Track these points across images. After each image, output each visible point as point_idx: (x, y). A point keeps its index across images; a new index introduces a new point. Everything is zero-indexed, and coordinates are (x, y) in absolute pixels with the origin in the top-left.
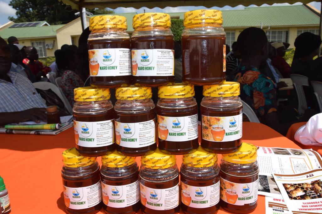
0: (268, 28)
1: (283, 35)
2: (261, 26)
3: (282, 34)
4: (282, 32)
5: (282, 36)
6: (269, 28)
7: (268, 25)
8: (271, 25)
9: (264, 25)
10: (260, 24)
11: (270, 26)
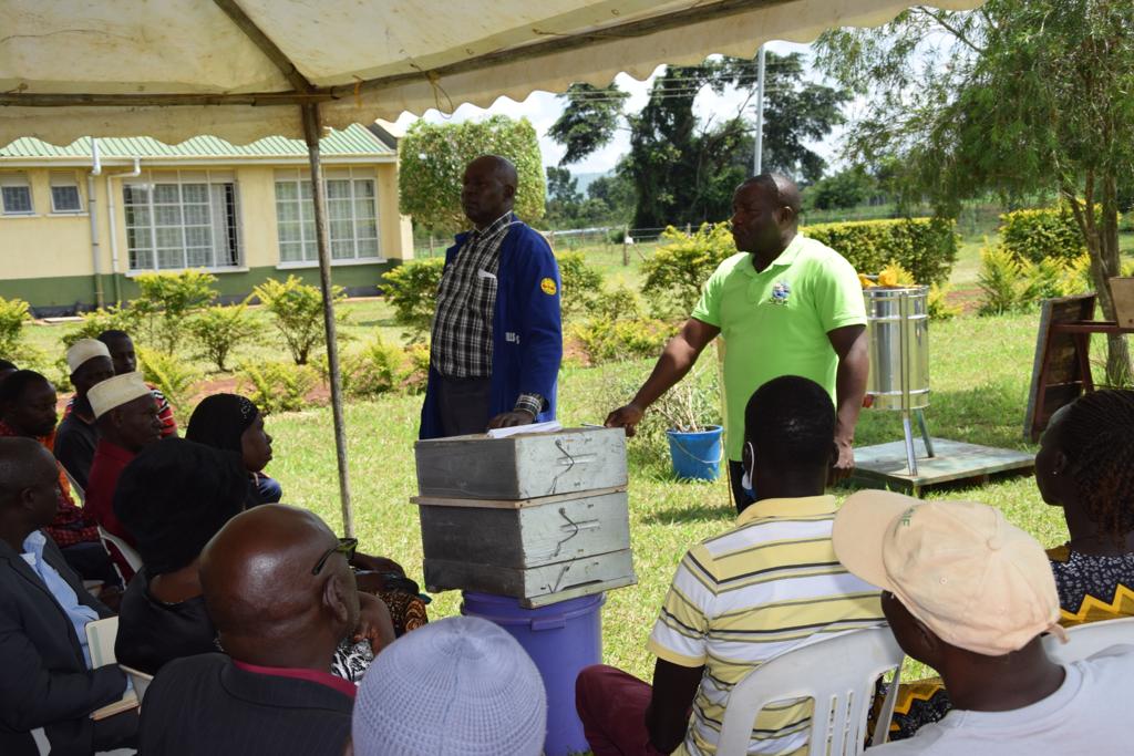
0: (132, 169)
1: (210, 203)
2: (94, 160)
3: (205, 199)
4: (204, 187)
5: (205, 208)
6: (138, 170)
7: (129, 156)
8: (146, 156)
9: (110, 155)
10: (89, 151)
11: (141, 160)
